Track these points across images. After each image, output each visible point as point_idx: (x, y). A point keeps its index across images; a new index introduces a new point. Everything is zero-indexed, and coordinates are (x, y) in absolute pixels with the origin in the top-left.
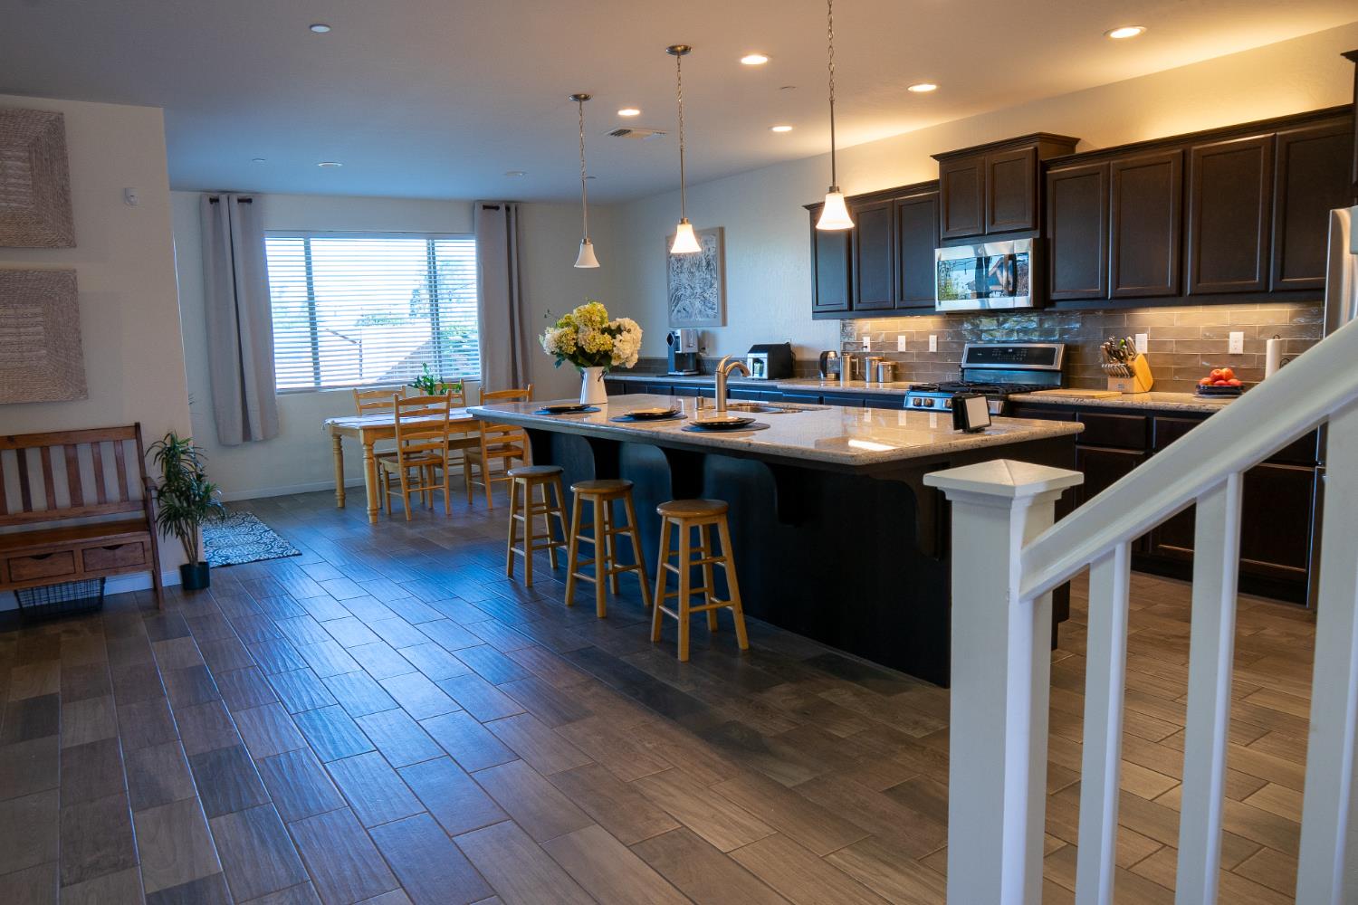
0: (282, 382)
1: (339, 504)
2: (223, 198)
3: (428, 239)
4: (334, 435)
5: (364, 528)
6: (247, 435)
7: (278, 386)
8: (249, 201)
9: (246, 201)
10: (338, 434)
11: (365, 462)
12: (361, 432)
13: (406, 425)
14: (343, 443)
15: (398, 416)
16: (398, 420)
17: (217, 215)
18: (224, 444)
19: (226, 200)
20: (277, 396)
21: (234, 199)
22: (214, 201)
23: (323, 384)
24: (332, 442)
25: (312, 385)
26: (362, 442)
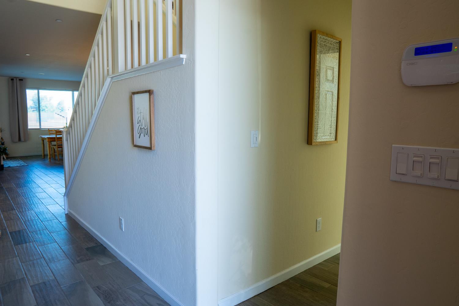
0: (30, 127)
1: (43, 157)
2: (15, 79)
3: (72, 91)
4: (42, 140)
5: (48, 161)
6: (20, 140)
7: (29, 128)
8: (22, 80)
9: (21, 80)
10: (43, 140)
11: (48, 146)
12: (47, 139)
13: (58, 137)
14: (44, 142)
15: (56, 135)
16: (56, 136)
17: (13, 83)
18: (14, 142)
19: (16, 80)
20: (29, 130)
21: (18, 80)
22: (12, 80)
23: (42, 128)
24: (41, 142)
25: (39, 128)
26: (47, 141)
